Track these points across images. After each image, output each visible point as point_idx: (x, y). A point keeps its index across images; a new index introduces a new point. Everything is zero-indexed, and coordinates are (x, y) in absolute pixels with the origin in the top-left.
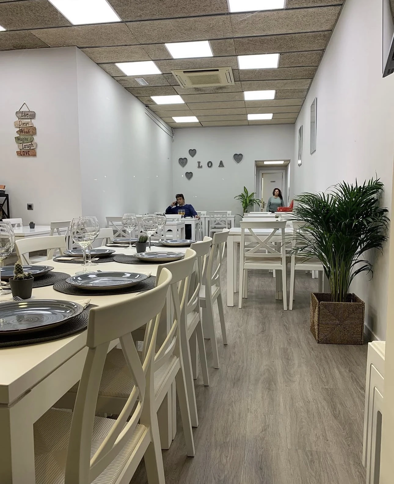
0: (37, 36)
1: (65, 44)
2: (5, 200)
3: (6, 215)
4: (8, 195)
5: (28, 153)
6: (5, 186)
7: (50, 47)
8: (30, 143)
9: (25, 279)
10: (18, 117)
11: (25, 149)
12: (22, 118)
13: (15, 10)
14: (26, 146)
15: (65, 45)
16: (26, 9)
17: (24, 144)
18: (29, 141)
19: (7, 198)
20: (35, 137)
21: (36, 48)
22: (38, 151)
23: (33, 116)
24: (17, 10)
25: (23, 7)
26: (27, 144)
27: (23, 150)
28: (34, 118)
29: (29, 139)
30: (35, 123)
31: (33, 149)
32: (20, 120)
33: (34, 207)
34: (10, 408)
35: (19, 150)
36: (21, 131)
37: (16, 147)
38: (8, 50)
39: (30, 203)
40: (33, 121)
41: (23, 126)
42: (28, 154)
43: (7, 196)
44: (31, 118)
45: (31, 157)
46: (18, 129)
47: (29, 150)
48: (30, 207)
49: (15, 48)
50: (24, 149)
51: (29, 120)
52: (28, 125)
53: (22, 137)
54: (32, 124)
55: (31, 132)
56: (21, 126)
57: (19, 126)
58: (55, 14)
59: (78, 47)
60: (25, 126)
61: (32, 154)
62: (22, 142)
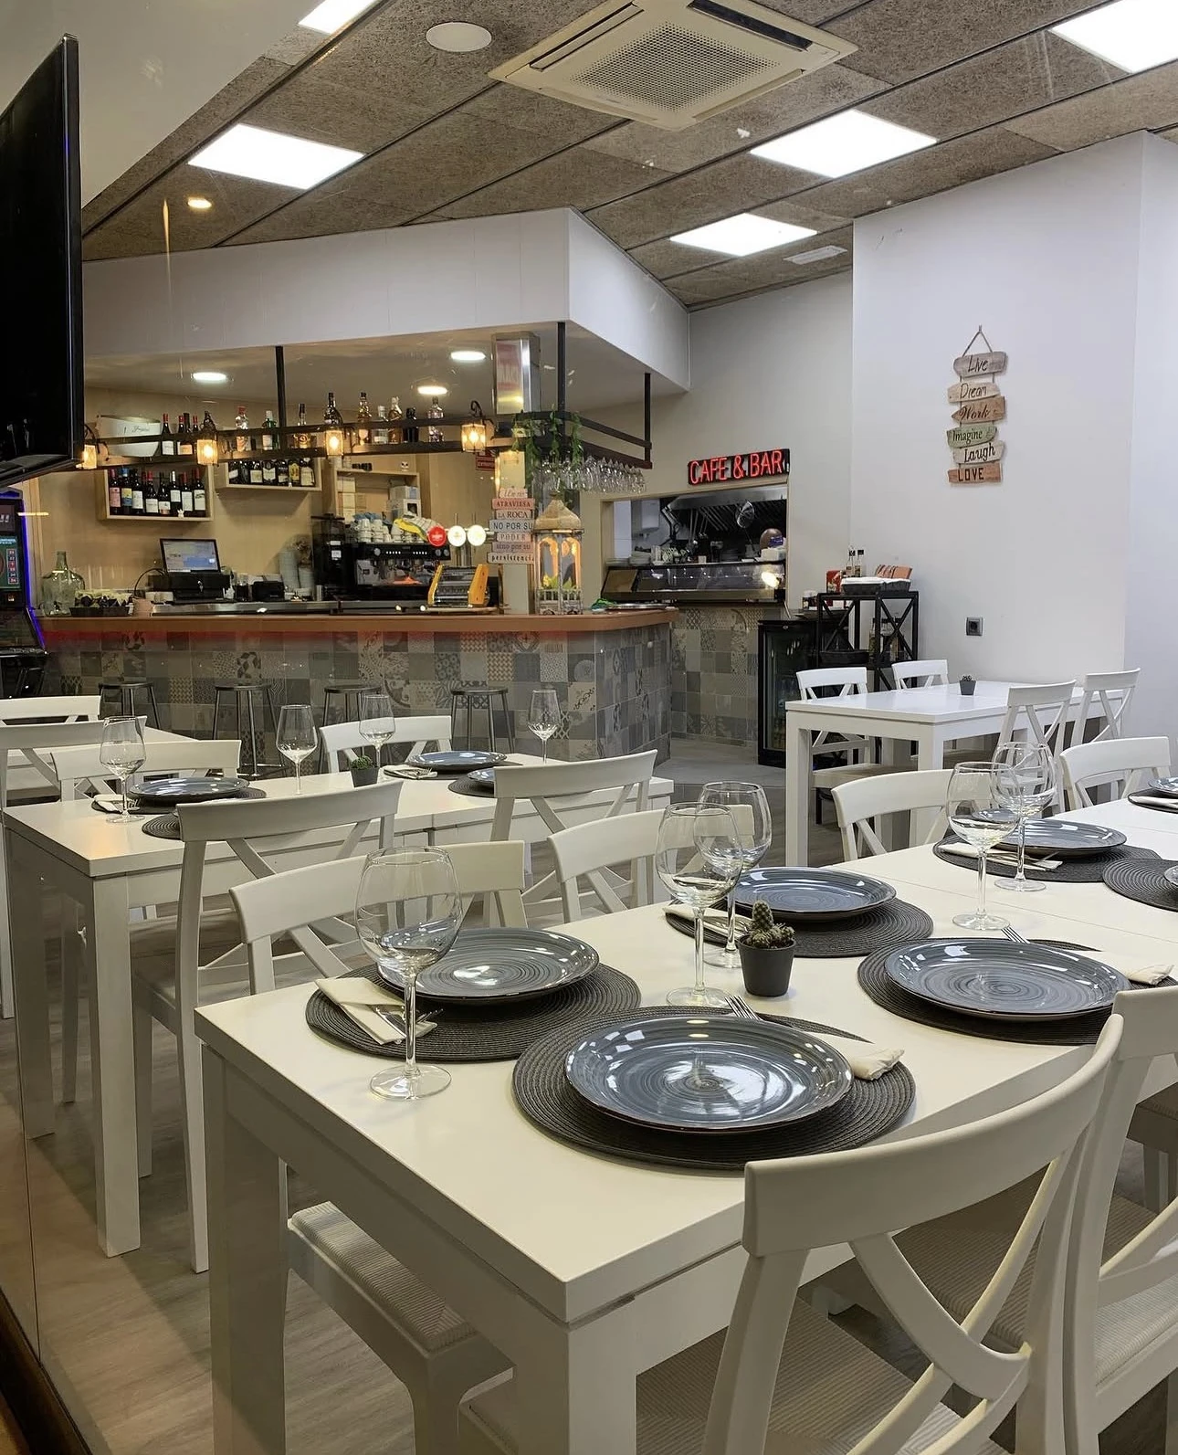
0: (1022, 133)
1: (1108, 134)
2: (908, 610)
3: (908, 648)
4: (916, 593)
5: (980, 474)
6: (911, 570)
7: (1063, 153)
8: (987, 445)
9: (771, 945)
10: (958, 373)
11: (974, 461)
12: (971, 373)
13: (960, 84)
14: (976, 455)
15: (1108, 137)
16: (989, 73)
17: (970, 450)
18: (984, 439)
19: (915, 604)
20: (1000, 426)
21: (1023, 165)
22: (1007, 467)
23: (997, 364)
24: (964, 84)
25: (980, 71)
26: (979, 448)
27: (967, 467)
28: (1001, 372)
29: (984, 434)
30: (1005, 385)
31: (994, 461)
32: (963, 381)
33: (985, 628)
34: (571, 1331)
35: (955, 467)
36: (964, 414)
37: (947, 459)
38: (947, 189)
39: (974, 616)
40: (998, 379)
41: (971, 399)
42: (977, 477)
43: (914, 597)
44: (994, 373)
45: (988, 483)
46: (956, 408)
47: (982, 466)
48: (973, 628)
49: (963, 181)
50: (970, 462)
51: (989, 380)
52: (983, 393)
53: (965, 429)
54: (996, 389)
55: (992, 412)
56: (966, 398)
57: (959, 400)
58: (1072, 61)
59: (1149, 131)
60: (976, 398)
61: (989, 476)
62: (964, 443)
